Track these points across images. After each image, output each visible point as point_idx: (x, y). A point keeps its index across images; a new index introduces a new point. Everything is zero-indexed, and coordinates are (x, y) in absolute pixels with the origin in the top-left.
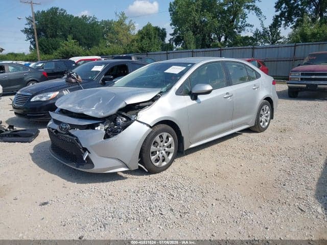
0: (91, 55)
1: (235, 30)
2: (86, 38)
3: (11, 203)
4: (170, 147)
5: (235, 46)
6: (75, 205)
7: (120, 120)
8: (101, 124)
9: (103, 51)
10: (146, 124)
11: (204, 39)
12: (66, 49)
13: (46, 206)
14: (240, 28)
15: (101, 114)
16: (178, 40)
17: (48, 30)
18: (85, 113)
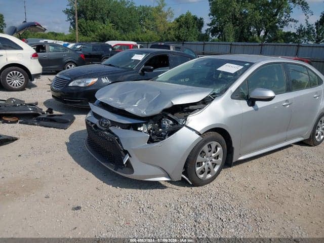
0: (127, 40)
1: (277, 24)
2: (123, 23)
3: (42, 202)
4: (218, 159)
5: (274, 42)
6: (110, 215)
7: (166, 122)
8: (144, 125)
9: (139, 37)
10: (194, 130)
11: (242, 32)
12: (104, 33)
13: (79, 211)
14: (283, 22)
15: (144, 113)
16: (214, 32)
17: (88, 12)
18: (127, 110)
